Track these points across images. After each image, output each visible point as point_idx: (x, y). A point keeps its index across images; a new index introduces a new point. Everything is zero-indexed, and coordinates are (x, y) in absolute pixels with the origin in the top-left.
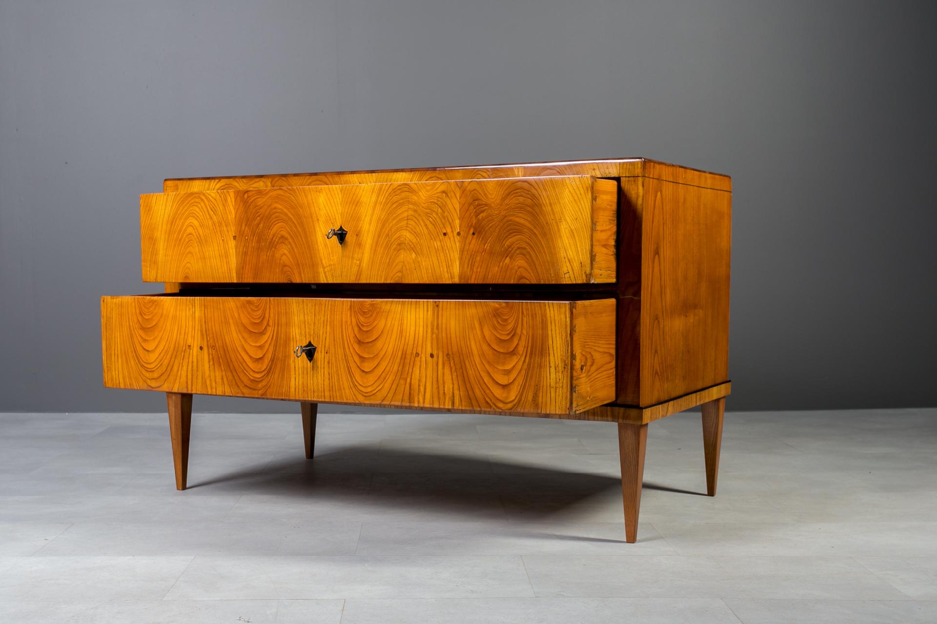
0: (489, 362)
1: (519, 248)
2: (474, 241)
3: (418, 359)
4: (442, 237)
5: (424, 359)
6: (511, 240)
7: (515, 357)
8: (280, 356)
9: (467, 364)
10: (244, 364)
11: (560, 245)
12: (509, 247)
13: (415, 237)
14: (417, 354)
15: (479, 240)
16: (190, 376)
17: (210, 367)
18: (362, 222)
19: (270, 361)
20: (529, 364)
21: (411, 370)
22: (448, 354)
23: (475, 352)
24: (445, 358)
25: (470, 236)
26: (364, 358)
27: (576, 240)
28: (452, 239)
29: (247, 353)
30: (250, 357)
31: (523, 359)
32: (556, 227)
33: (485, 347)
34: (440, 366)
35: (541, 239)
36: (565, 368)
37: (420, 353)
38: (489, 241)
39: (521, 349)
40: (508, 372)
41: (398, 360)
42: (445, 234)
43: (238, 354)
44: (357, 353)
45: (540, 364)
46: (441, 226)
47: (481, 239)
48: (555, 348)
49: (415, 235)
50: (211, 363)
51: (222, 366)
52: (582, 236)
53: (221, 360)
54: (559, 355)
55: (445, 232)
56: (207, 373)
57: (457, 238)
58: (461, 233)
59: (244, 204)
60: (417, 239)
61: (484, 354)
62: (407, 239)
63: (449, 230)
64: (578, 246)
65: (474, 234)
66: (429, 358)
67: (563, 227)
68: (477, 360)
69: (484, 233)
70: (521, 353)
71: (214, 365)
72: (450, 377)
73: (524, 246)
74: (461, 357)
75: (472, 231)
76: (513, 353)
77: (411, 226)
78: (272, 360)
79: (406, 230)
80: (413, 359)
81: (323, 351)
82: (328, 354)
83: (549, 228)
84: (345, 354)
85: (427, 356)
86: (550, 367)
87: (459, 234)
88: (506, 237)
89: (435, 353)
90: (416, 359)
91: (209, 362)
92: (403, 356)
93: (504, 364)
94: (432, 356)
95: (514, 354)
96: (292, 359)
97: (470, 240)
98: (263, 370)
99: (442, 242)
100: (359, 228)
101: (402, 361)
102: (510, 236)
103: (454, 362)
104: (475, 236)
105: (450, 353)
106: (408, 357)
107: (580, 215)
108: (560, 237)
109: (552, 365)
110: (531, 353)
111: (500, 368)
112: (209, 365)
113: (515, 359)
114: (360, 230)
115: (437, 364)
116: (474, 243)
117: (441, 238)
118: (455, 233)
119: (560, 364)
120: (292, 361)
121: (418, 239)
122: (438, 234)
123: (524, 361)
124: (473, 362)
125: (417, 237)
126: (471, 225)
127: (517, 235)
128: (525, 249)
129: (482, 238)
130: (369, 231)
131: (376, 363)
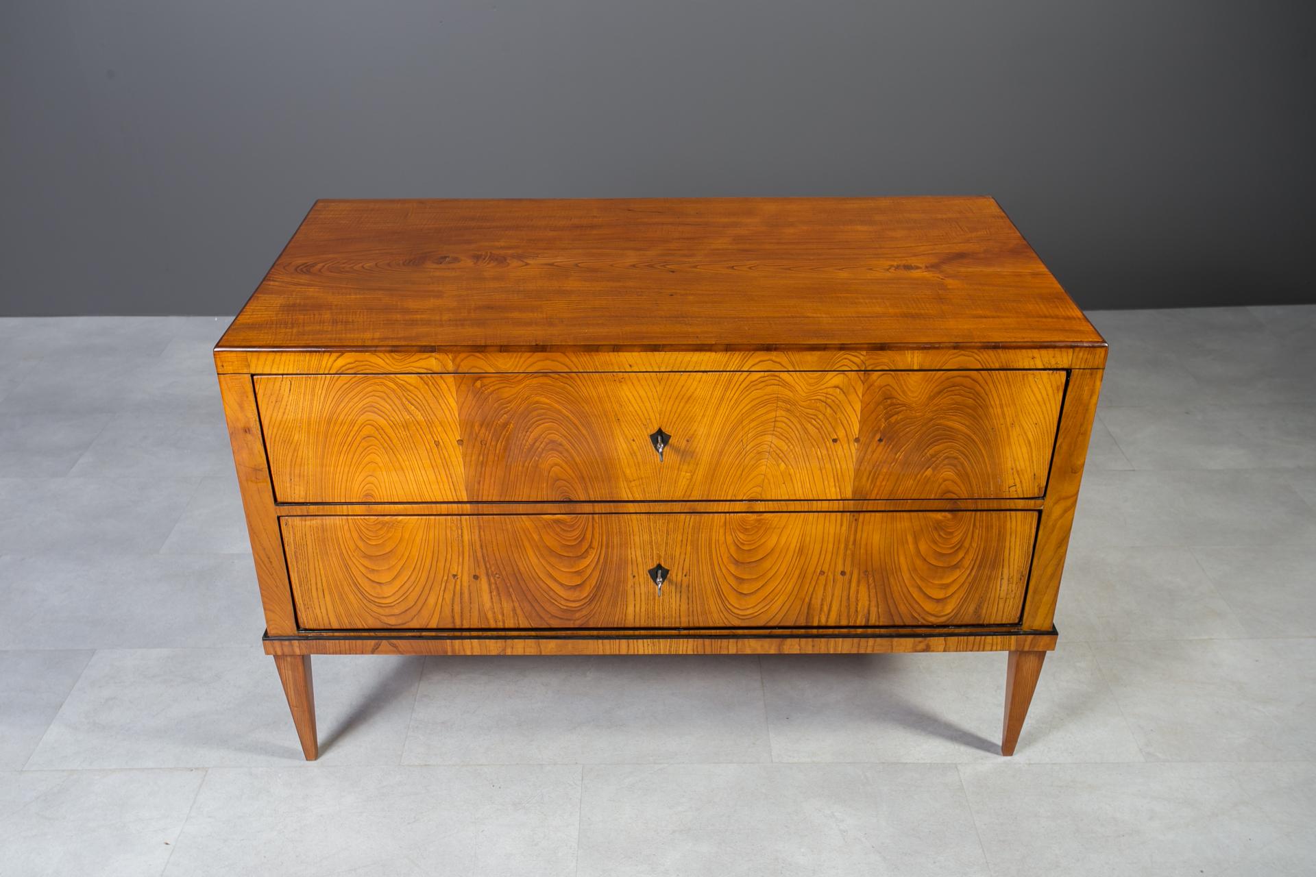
0: (922, 578)
1: (947, 458)
2: (880, 449)
3: (823, 578)
4: (830, 443)
5: (831, 577)
6: (937, 448)
7: (958, 570)
8: (611, 581)
9: (892, 580)
10: (551, 593)
11: (1008, 455)
12: (933, 456)
13: (787, 444)
14: (822, 573)
15: (888, 447)
16: (457, 608)
17: (492, 598)
18: (696, 424)
19: (594, 587)
20: (975, 577)
21: (811, 589)
22: (866, 571)
23: (904, 567)
24: (862, 575)
25: (875, 443)
26: (743, 579)
27: (1031, 449)
28: (846, 446)
29: (555, 580)
30: (562, 585)
31: (968, 572)
32: (1005, 434)
33: (918, 562)
34: (854, 584)
35: (981, 447)
36: (1021, 579)
37: (826, 571)
38: (903, 449)
39: (967, 563)
40: (946, 587)
41: (794, 580)
42: (835, 441)
43: (540, 582)
44: (733, 575)
45: (990, 576)
46: (830, 429)
47: (891, 446)
48: (1012, 559)
49: (787, 441)
50: (494, 593)
51: (513, 596)
52: (1041, 444)
53: (511, 590)
54: (1016, 566)
55: (836, 437)
56: (488, 605)
57: (854, 446)
58: (861, 439)
59: (475, 397)
60: (789, 447)
61: (915, 570)
62: (773, 445)
63: (841, 434)
64: (1034, 455)
65: (880, 440)
66: (839, 577)
67: (1015, 433)
68: (906, 576)
69: (896, 440)
70: (966, 566)
71: (500, 596)
72: (867, 594)
73: (955, 455)
74: (884, 574)
75: (878, 437)
76: (956, 567)
77: (779, 430)
78: (598, 587)
79: (773, 434)
80: (815, 578)
81: (680, 574)
82: (688, 576)
83: (996, 435)
84: (713, 575)
85: (836, 574)
86: (1002, 579)
87: (857, 440)
88: (931, 444)
89: (848, 570)
90: (820, 577)
91: (491, 592)
92: (802, 576)
93: (941, 578)
94: (843, 573)
95: (959, 568)
96: (630, 583)
97: (875, 447)
98: (582, 597)
99: (830, 450)
100: (691, 432)
101: (800, 581)
102: (935, 444)
103: (874, 579)
104: (883, 443)
105: (870, 569)
106: (809, 576)
107: (1042, 419)
108: (1010, 444)
109: (1006, 577)
110: (980, 566)
111: (937, 582)
112: (491, 596)
113: (957, 573)
114: (693, 435)
115: (850, 582)
116: (879, 452)
117: (828, 445)
118: (851, 439)
119: (1015, 577)
120: (629, 586)
121: (792, 447)
122: (824, 440)
123: (969, 574)
124: (900, 578)
125: (789, 444)
126: (877, 431)
127: (947, 442)
128: (956, 458)
129: (893, 446)
130: (709, 435)
131: (760, 584)
